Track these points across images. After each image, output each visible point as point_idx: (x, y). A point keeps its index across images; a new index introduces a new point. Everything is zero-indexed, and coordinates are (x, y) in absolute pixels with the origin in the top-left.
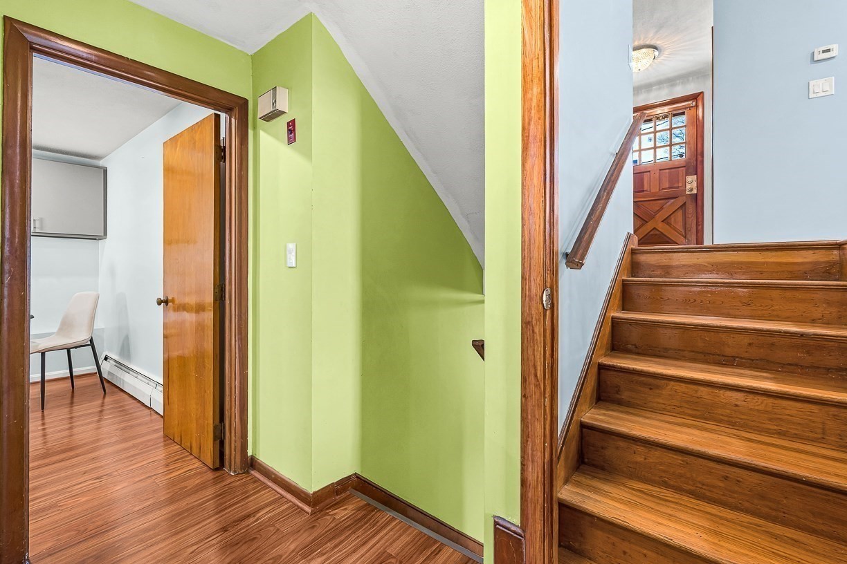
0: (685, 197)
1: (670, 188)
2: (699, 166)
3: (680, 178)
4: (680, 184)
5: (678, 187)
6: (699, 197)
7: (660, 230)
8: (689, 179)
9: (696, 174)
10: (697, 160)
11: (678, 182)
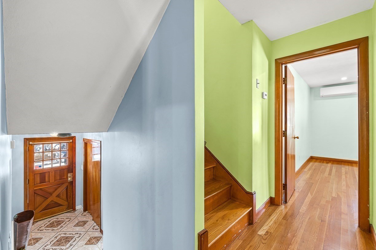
0: (67, 183)
1: (60, 179)
2: (74, 169)
3: (65, 174)
4: (65, 177)
5: (64, 179)
6: (73, 183)
7: (55, 201)
8: (69, 175)
9: (72, 172)
10: (73, 166)
11: (64, 176)
